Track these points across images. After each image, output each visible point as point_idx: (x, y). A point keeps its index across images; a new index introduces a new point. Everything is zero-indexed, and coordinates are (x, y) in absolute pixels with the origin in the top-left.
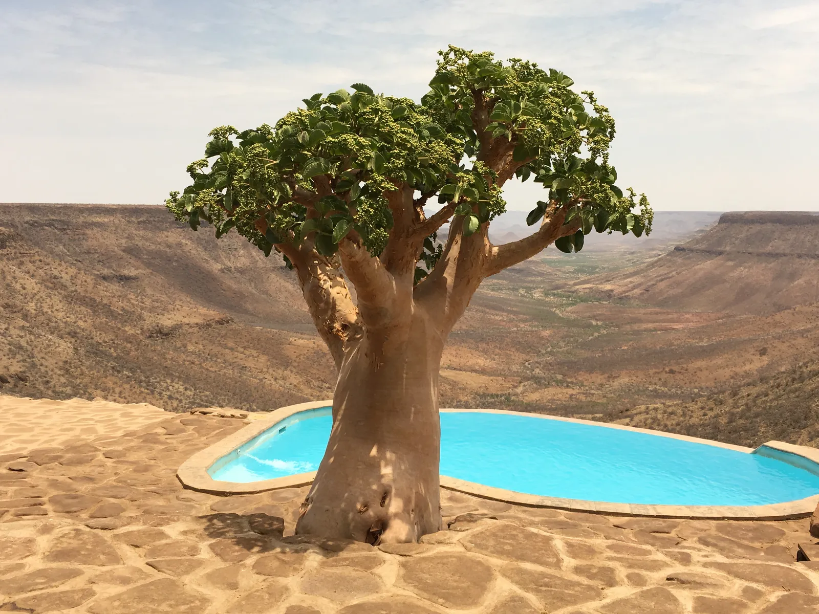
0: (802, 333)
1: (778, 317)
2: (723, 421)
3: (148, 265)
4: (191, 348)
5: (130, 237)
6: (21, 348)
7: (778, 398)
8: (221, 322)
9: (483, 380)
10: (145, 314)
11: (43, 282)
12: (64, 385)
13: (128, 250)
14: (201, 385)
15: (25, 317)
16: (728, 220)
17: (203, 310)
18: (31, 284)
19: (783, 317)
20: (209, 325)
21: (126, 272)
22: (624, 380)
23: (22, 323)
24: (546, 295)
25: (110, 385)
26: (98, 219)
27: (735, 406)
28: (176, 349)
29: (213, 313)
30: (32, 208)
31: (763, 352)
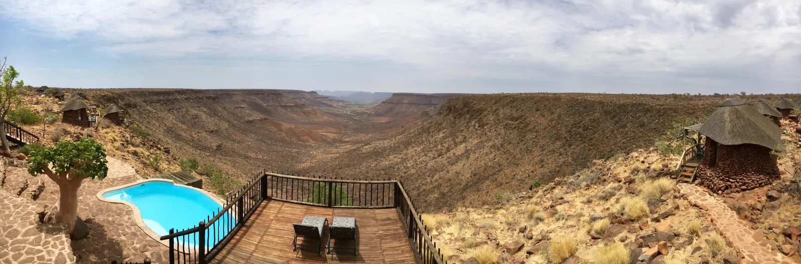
0: (411, 122)
1: (406, 119)
2: (392, 145)
3: (247, 104)
4: (257, 125)
5: (243, 97)
6: (217, 124)
7: (405, 138)
8: (265, 119)
9: (334, 135)
10: (246, 117)
11: (222, 108)
12: (226, 134)
13: (242, 101)
14: (259, 135)
15: (218, 117)
16: (395, 95)
17: (261, 116)
18: (220, 109)
19: (407, 118)
20: (262, 120)
21: (242, 106)
22: (370, 135)
23: (217, 118)
24: (351, 113)
25: (237, 134)
26: (236, 93)
27: (395, 141)
28: (253, 126)
29: (262, 116)
30: (221, 90)
31: (403, 127)
